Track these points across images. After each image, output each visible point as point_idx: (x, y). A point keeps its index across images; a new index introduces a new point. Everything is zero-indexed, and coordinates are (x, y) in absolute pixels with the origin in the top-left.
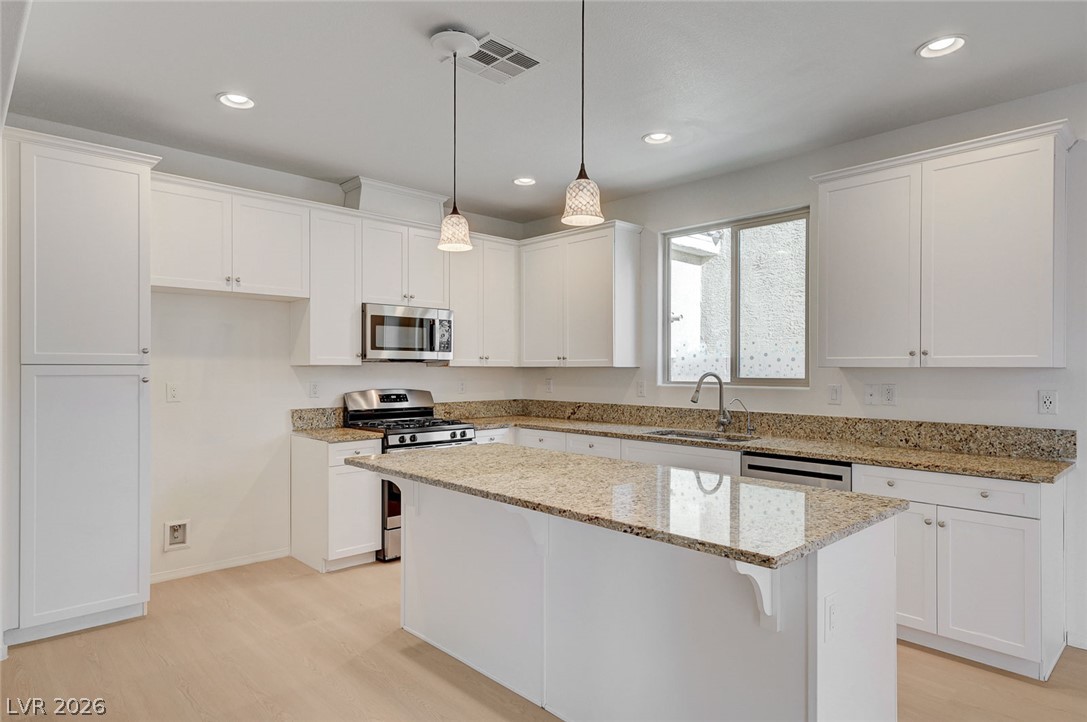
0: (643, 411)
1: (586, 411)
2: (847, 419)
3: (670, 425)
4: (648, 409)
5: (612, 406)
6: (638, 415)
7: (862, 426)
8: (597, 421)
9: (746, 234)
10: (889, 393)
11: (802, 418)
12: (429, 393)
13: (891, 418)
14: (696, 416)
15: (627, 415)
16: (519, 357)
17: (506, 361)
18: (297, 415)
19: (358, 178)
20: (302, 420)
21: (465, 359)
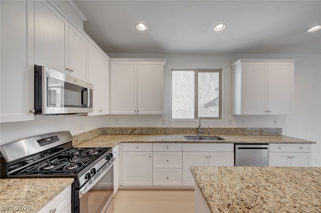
0: (166, 129)
1: (139, 131)
2: (235, 128)
4: (168, 129)
5: (152, 128)
6: (164, 131)
8: (145, 134)
9: (200, 74)
10: (244, 121)
11: (223, 129)
14: (188, 130)
15: (159, 131)
16: (110, 110)
17: (106, 112)
21: (93, 112)
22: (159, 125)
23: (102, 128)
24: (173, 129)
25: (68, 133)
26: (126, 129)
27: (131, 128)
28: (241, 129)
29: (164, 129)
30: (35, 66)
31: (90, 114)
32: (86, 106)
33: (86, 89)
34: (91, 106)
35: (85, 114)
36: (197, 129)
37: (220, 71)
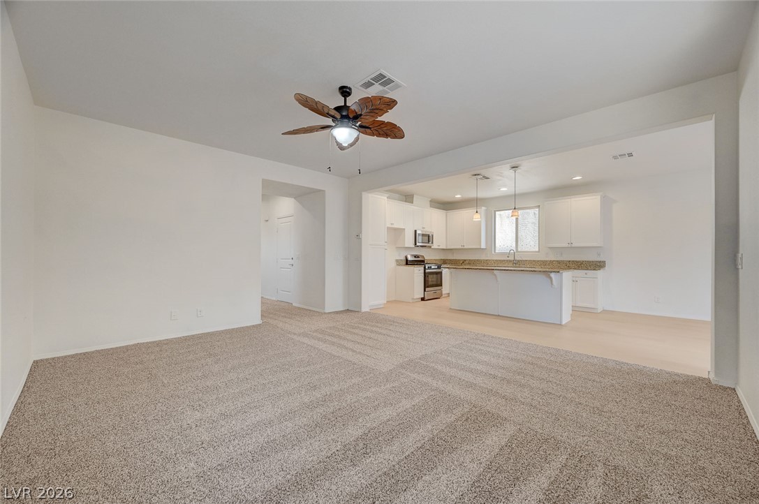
3: (497, 265)
7: (554, 262)
10: (562, 254)
11: (538, 261)
13: (562, 260)
15: (483, 262)
16: (447, 246)
17: (442, 247)
18: (397, 261)
19: (413, 195)
20: (398, 263)
21: (435, 246)
22: (483, 257)
23: (443, 260)
24: (493, 260)
25: (422, 256)
26: (459, 260)
27: (462, 260)
29: (487, 260)
30: (415, 230)
31: (432, 247)
32: (430, 243)
33: (430, 235)
34: (432, 243)
35: (430, 247)
36: (513, 261)
37: (539, 207)
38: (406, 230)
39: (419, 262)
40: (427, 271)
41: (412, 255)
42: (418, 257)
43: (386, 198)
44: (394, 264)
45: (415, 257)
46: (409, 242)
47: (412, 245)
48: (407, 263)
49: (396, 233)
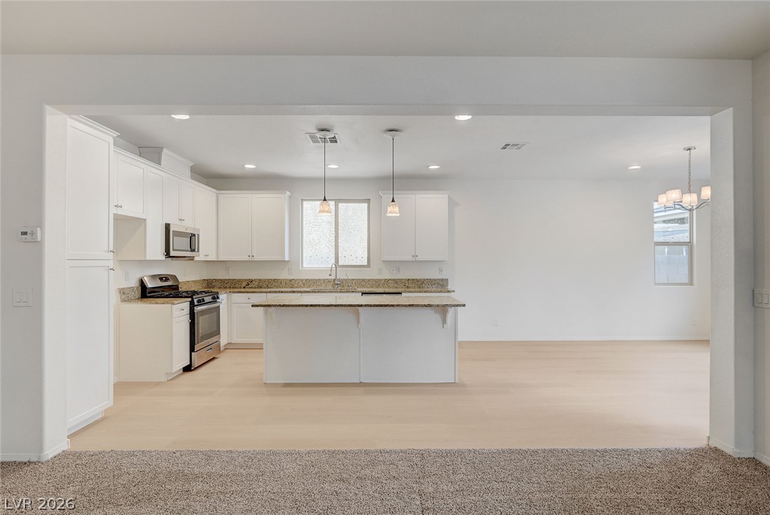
0: (293, 281)
1: (256, 283)
2: (385, 280)
3: (308, 287)
4: (296, 280)
6: (291, 284)
7: (390, 282)
8: (265, 288)
9: (341, 205)
10: (399, 270)
11: (369, 280)
12: (175, 276)
13: (400, 278)
14: (322, 282)
15: (284, 284)
16: (217, 256)
17: (212, 258)
18: (122, 292)
19: (162, 148)
20: (124, 295)
21: (200, 257)
22: (284, 275)
23: (207, 280)
24: (302, 280)
25: (174, 278)
26: (239, 281)
27: (245, 280)
28: (394, 280)
29: (291, 281)
30: (166, 224)
31: (196, 259)
32: (193, 250)
33: (194, 235)
34: (198, 251)
35: (192, 258)
36: (334, 280)
37: (368, 201)
38: (147, 221)
39: (167, 290)
40: (197, 309)
41: (153, 277)
42: (167, 279)
43: (111, 141)
44: (115, 298)
45: (161, 279)
46: (155, 249)
47: (161, 256)
48: (145, 293)
49: (127, 226)
